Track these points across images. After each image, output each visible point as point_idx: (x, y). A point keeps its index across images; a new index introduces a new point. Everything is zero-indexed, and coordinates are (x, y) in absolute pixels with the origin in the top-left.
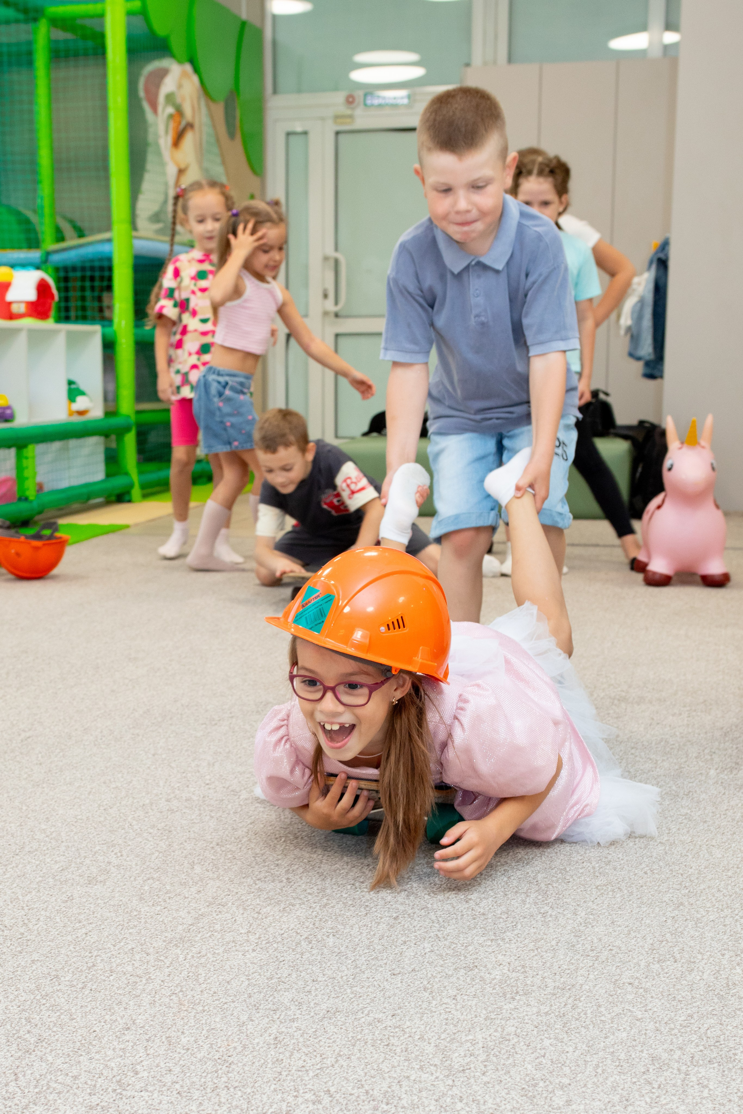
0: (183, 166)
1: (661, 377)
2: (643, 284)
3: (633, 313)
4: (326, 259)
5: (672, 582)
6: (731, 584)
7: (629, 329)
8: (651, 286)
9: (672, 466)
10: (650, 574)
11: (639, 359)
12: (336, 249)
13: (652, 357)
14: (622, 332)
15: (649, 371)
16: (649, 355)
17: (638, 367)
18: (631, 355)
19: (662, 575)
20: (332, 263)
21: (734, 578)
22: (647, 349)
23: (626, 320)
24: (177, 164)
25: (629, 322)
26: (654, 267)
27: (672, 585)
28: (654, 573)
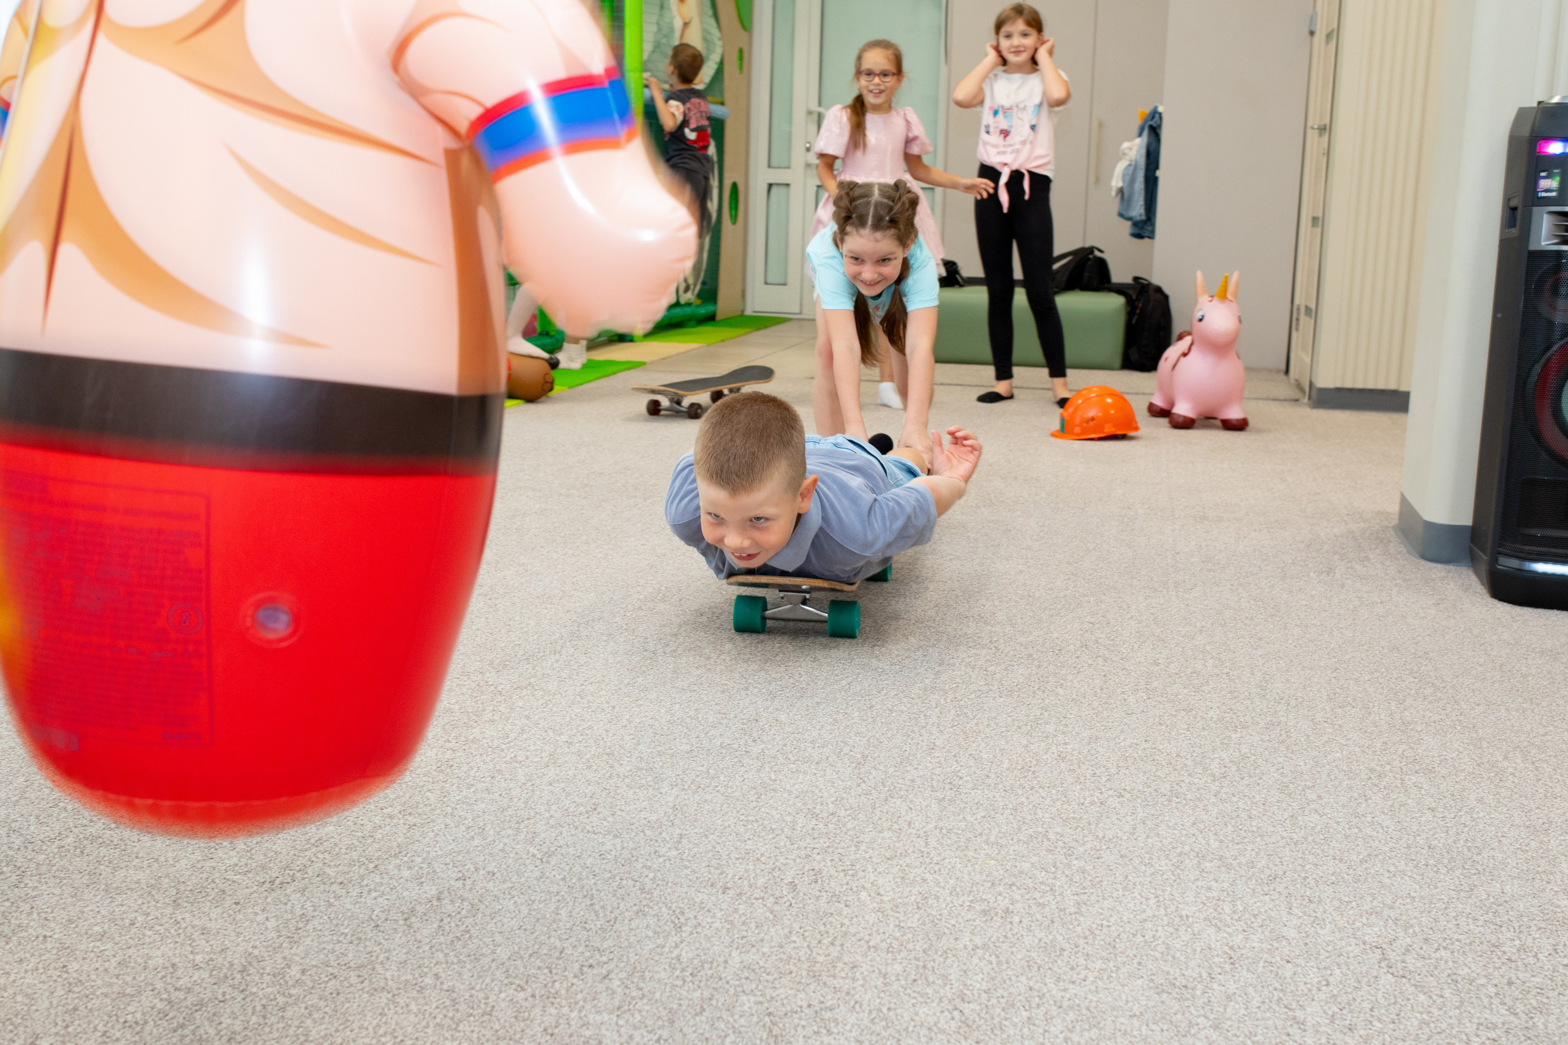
0: (687, 21)
1: (1151, 236)
2: (1135, 148)
3: (1124, 176)
4: (810, 113)
5: (1196, 425)
6: (1248, 428)
7: (1121, 191)
8: (1143, 151)
9: (1203, 316)
10: (1176, 416)
11: (1129, 219)
12: (820, 105)
13: (1144, 218)
14: (1113, 193)
15: (1136, 231)
16: (1141, 215)
17: (1127, 226)
18: (1121, 215)
19: (1185, 417)
20: (815, 117)
21: (1251, 423)
22: (1138, 210)
23: (1117, 182)
24: (683, 18)
25: (1120, 184)
26: (1146, 133)
27: (1197, 428)
28: (1179, 416)
